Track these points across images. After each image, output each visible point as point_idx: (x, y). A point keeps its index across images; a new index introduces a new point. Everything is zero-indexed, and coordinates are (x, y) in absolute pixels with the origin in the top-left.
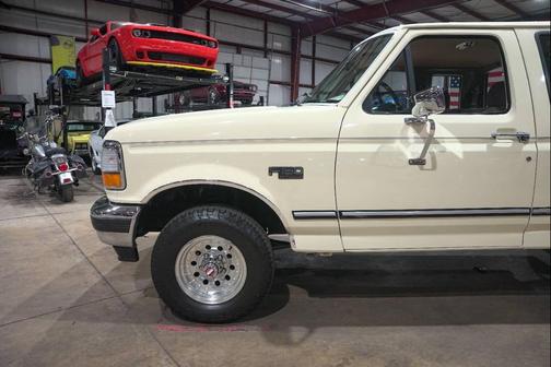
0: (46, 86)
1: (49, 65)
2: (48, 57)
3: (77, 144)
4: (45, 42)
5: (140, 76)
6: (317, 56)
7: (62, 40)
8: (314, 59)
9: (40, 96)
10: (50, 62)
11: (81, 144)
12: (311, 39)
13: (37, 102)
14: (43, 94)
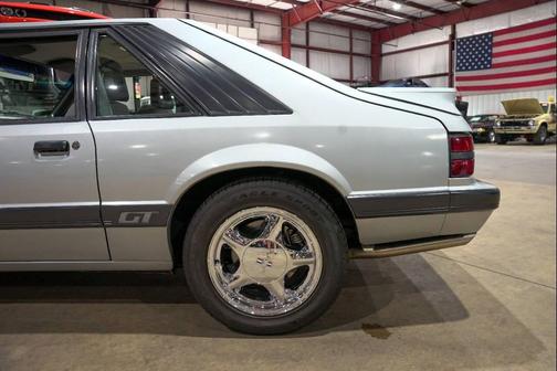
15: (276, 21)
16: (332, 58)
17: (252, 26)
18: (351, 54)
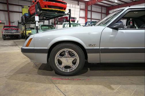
0: (21, 18)
1: (21, 13)
2: (21, 11)
3: (29, 33)
4: (21, 7)
5: (45, 12)
6: (92, 10)
7: (25, 7)
8: (91, 11)
9: (19, 22)
10: (22, 12)
11: (30, 33)
12: (90, 5)
13: (19, 23)
14: (20, 21)
15: (84, 4)
16: (97, 14)
17: (78, 5)
18: (101, 13)
